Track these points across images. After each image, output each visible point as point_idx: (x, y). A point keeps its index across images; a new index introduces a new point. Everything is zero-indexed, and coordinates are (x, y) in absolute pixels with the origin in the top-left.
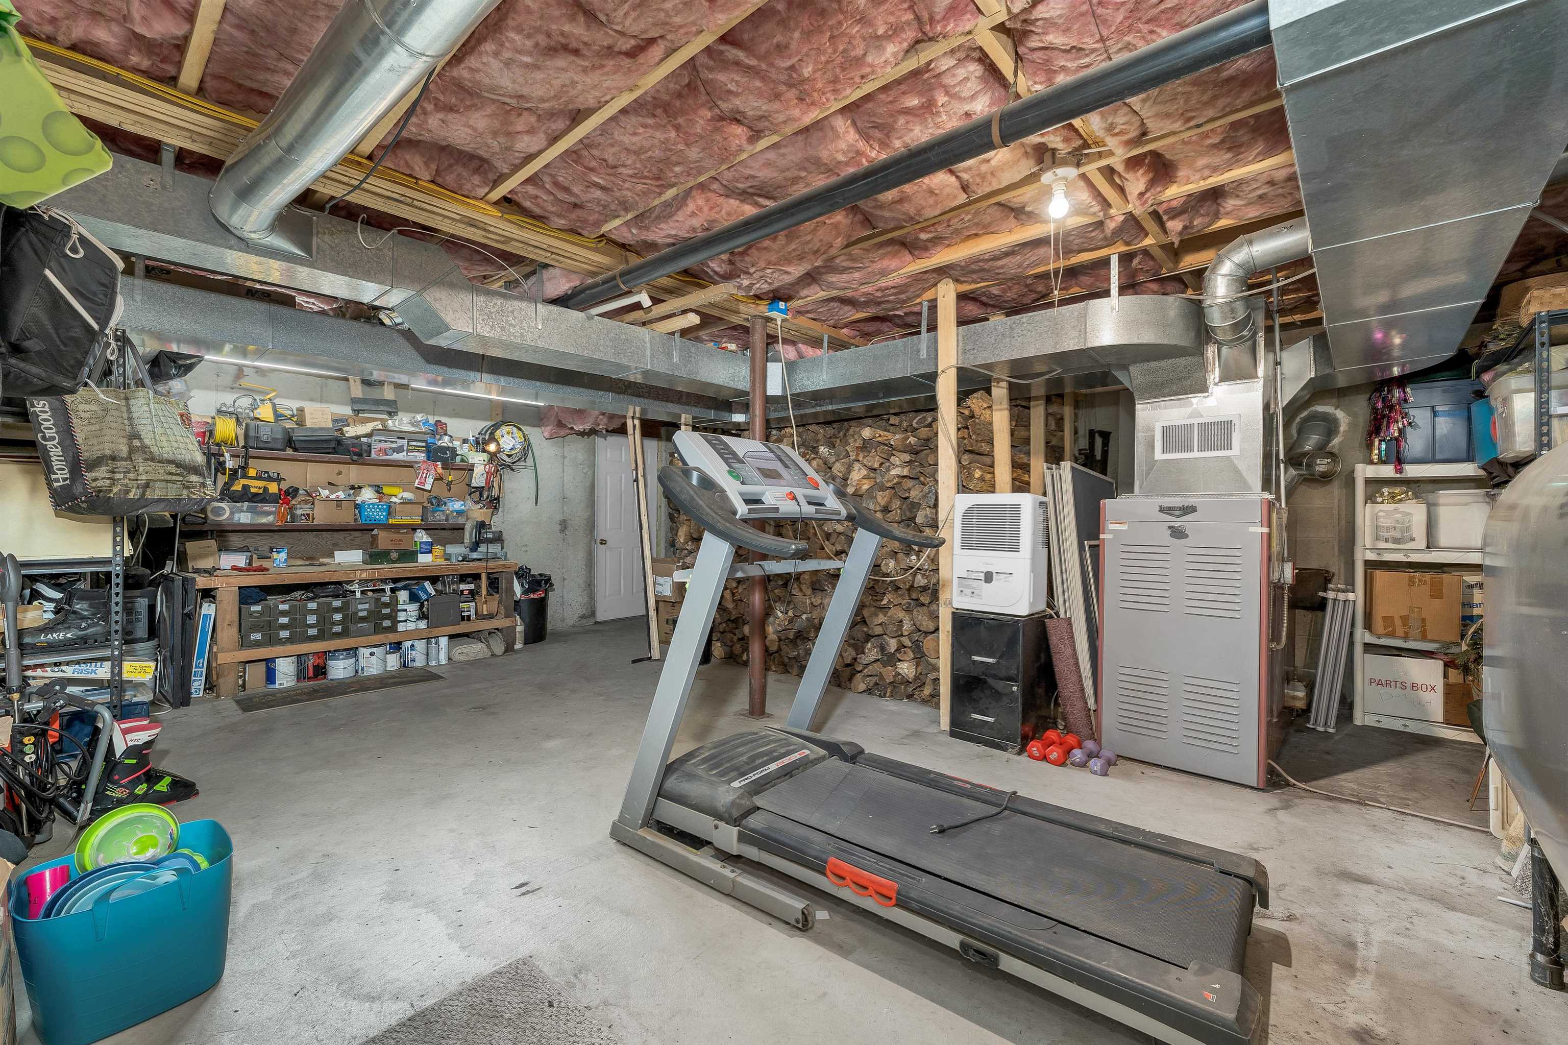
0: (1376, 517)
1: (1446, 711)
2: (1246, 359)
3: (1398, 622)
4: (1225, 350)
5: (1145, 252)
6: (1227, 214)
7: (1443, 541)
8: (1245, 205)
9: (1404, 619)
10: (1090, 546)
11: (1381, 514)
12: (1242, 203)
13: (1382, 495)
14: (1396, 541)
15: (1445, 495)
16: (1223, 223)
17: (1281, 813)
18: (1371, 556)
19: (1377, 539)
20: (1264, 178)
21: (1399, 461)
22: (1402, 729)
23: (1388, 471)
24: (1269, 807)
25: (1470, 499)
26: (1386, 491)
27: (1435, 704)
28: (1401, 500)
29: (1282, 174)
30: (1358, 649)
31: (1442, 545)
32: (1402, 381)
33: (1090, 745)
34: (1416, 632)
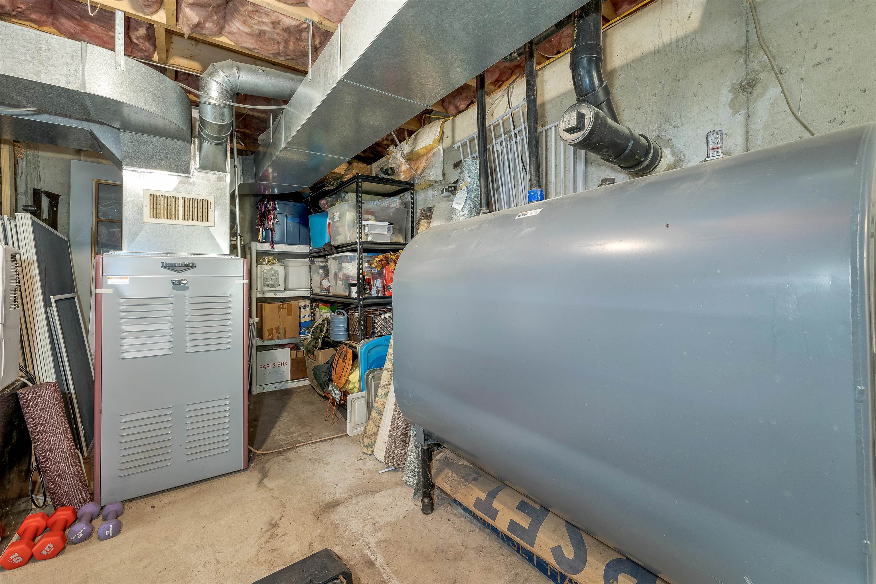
0: (263, 273)
1: (291, 374)
2: (220, 157)
3: (274, 331)
4: (206, 145)
5: (151, 27)
6: (229, 33)
7: (290, 286)
8: (248, 34)
9: (277, 329)
10: (56, 301)
11: (265, 271)
12: (247, 30)
13: (265, 260)
14: (272, 286)
15: (292, 262)
16: (224, 40)
17: (266, 481)
18: (259, 295)
19: (264, 285)
20: (274, 17)
21: (272, 243)
22: (274, 389)
23: (267, 247)
24: (257, 481)
25: (300, 264)
26: (266, 258)
27: (286, 370)
28: (273, 263)
29: (287, 22)
30: (254, 349)
31: (290, 288)
32: (274, 198)
33: (89, 508)
34: (281, 335)
